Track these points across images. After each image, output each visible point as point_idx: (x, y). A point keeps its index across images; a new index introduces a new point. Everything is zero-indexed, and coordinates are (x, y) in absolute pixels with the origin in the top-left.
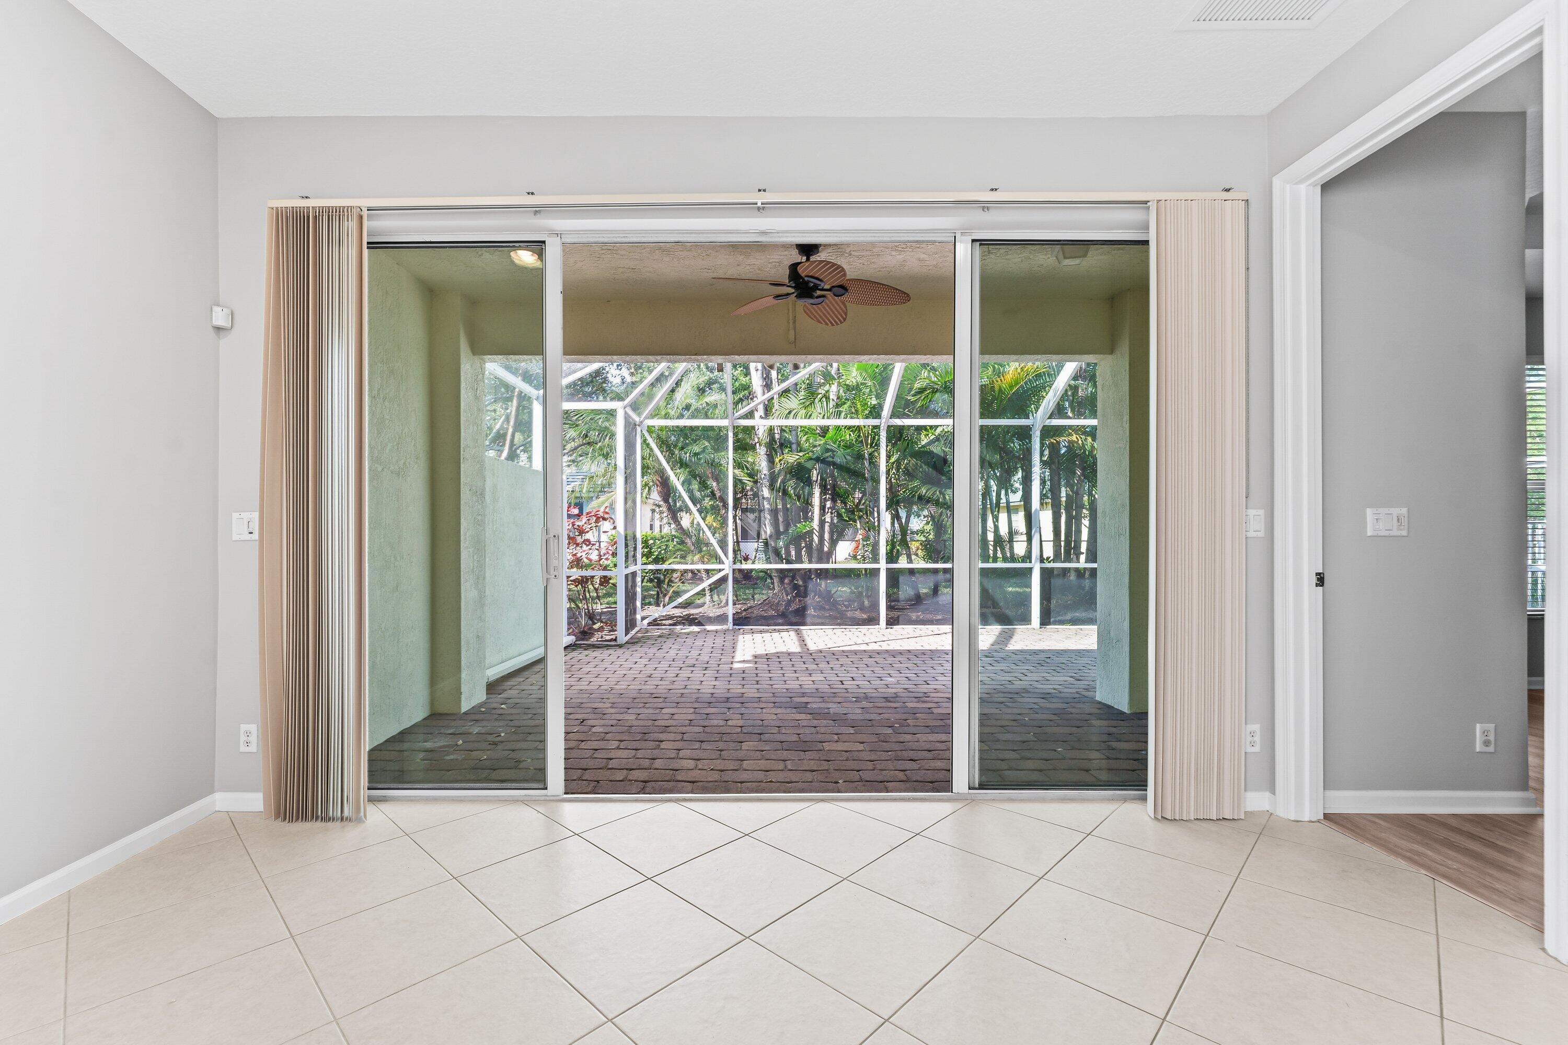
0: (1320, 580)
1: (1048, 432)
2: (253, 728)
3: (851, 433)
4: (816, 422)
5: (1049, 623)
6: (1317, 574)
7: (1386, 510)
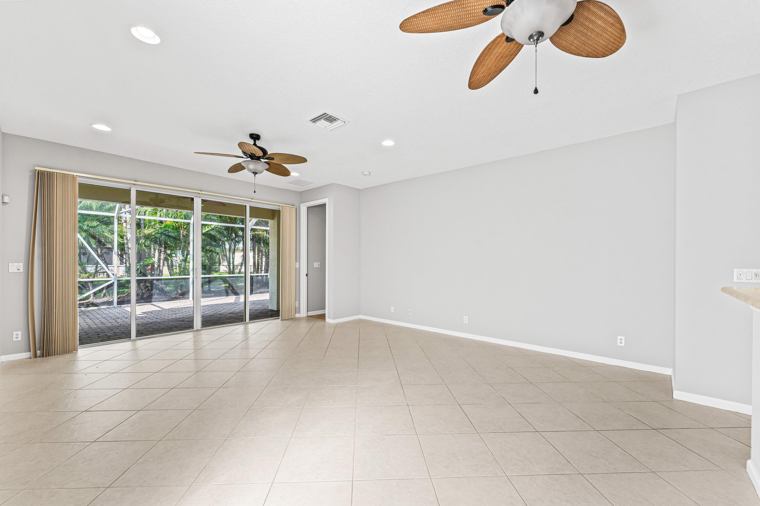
0: (307, 275)
1: (253, 230)
2: (20, 333)
3: (176, 223)
4: (158, 218)
5: (252, 294)
6: (306, 274)
7: (317, 263)
